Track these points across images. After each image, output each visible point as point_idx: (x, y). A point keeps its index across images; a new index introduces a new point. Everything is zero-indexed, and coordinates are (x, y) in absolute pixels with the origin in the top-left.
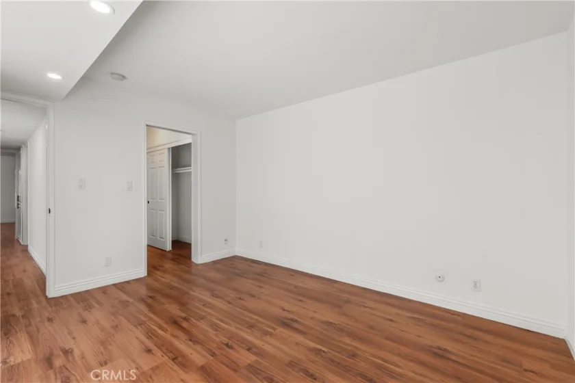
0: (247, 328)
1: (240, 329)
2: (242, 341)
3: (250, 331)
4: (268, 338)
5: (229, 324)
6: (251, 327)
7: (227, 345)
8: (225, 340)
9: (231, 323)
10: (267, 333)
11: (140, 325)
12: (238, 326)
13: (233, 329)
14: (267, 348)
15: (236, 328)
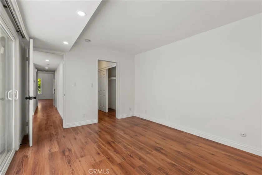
0: (139, 149)
1: (136, 149)
2: (137, 155)
3: (140, 151)
4: (148, 155)
5: (131, 147)
6: (141, 149)
7: (130, 156)
8: (129, 153)
9: (132, 146)
10: (148, 153)
11: (95, 143)
12: (135, 148)
13: (133, 149)
14: (148, 159)
15: (134, 149)
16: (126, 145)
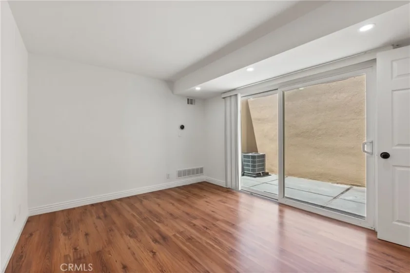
0: (193, 238)
1: (199, 238)
2: (198, 229)
3: (193, 236)
4: (182, 230)
5: (207, 243)
6: (190, 239)
7: (207, 228)
8: (208, 231)
9: (205, 244)
10: (181, 233)
12: (200, 241)
13: (204, 238)
15: (201, 239)
16: (216, 246)
